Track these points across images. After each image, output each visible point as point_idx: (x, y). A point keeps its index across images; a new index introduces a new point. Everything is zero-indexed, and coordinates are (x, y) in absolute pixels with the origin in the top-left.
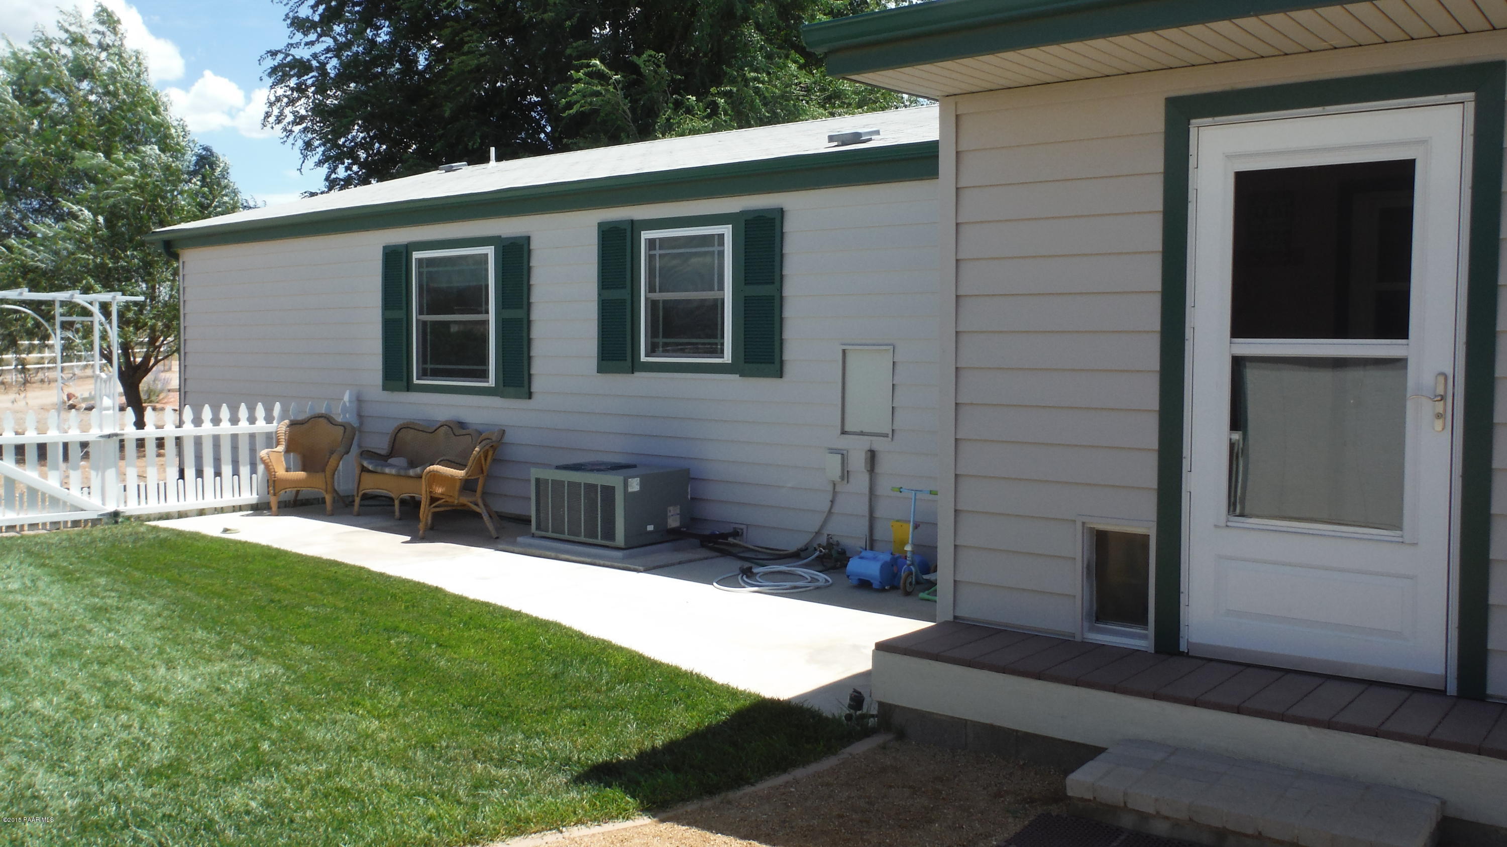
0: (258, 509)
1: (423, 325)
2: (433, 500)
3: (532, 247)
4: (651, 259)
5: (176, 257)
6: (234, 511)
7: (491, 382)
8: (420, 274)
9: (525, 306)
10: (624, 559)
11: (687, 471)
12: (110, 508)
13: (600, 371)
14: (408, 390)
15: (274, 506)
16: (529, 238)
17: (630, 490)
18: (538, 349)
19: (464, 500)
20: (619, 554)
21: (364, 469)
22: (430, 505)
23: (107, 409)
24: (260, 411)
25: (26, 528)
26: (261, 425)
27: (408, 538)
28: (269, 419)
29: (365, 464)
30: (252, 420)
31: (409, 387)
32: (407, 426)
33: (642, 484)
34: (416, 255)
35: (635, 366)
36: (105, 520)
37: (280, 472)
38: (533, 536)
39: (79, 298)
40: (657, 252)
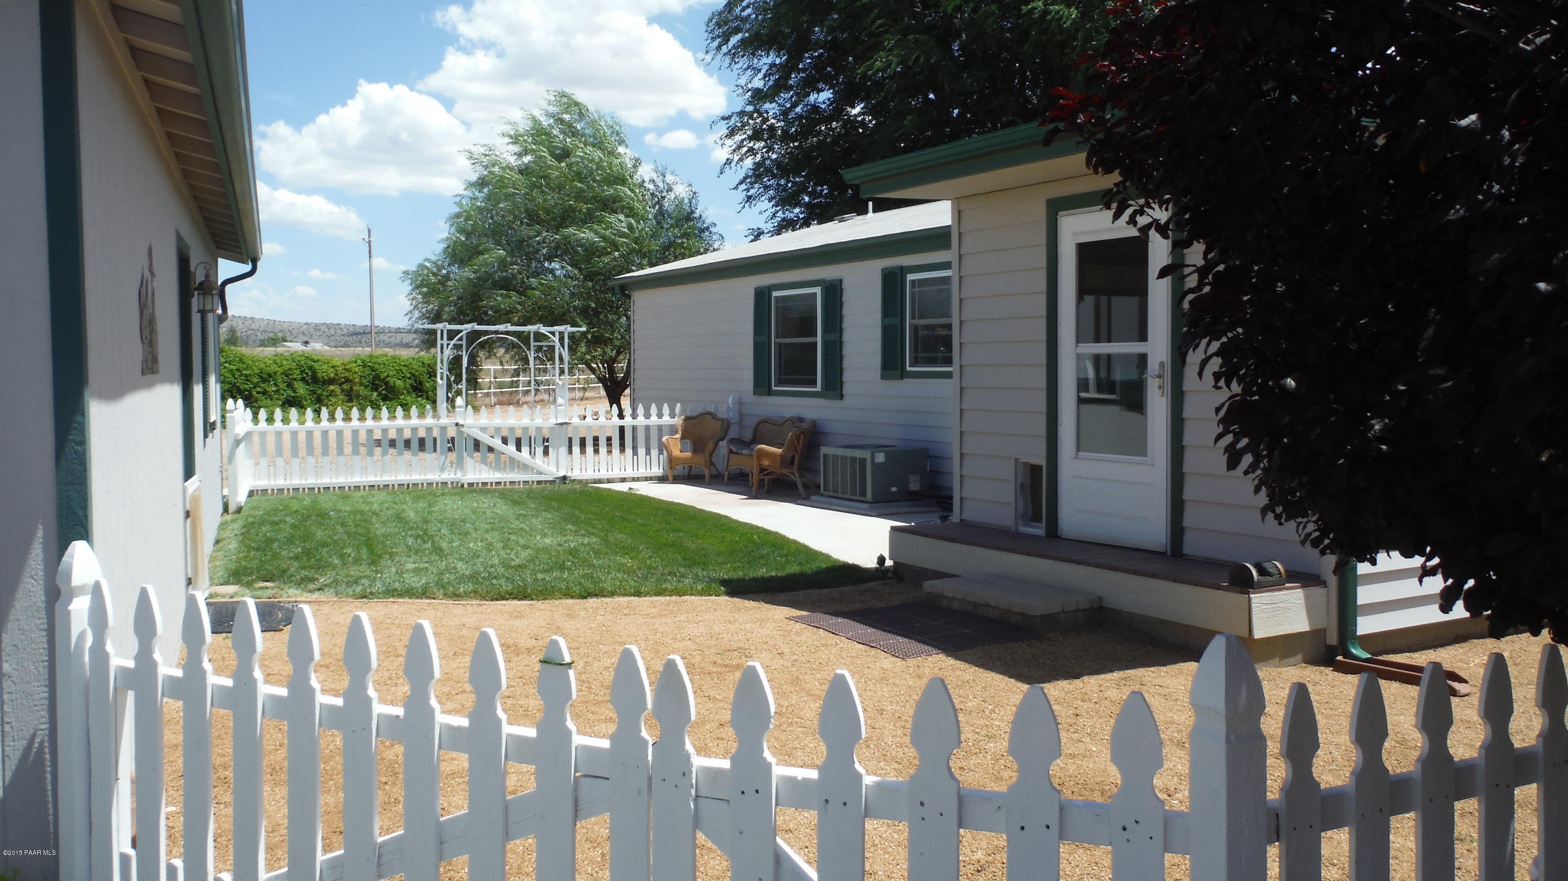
0: (662, 479)
1: (779, 346)
2: (762, 470)
3: (843, 287)
4: (913, 294)
5: (629, 297)
6: (646, 480)
7: (819, 388)
8: (777, 308)
9: (838, 331)
10: (871, 509)
11: (927, 450)
12: (562, 473)
13: (882, 378)
14: (769, 395)
15: (671, 479)
16: (841, 281)
17: (876, 461)
18: (846, 363)
19: (784, 471)
20: (866, 506)
21: (731, 452)
22: (760, 473)
23: (561, 405)
24: (666, 409)
25: (508, 484)
26: (666, 419)
27: (746, 497)
28: (672, 415)
29: (732, 448)
30: (660, 415)
31: (770, 393)
32: (765, 421)
33: (886, 457)
34: (775, 294)
35: (903, 375)
36: (558, 481)
37: (676, 452)
38: (822, 495)
39: (544, 330)
40: (917, 289)
